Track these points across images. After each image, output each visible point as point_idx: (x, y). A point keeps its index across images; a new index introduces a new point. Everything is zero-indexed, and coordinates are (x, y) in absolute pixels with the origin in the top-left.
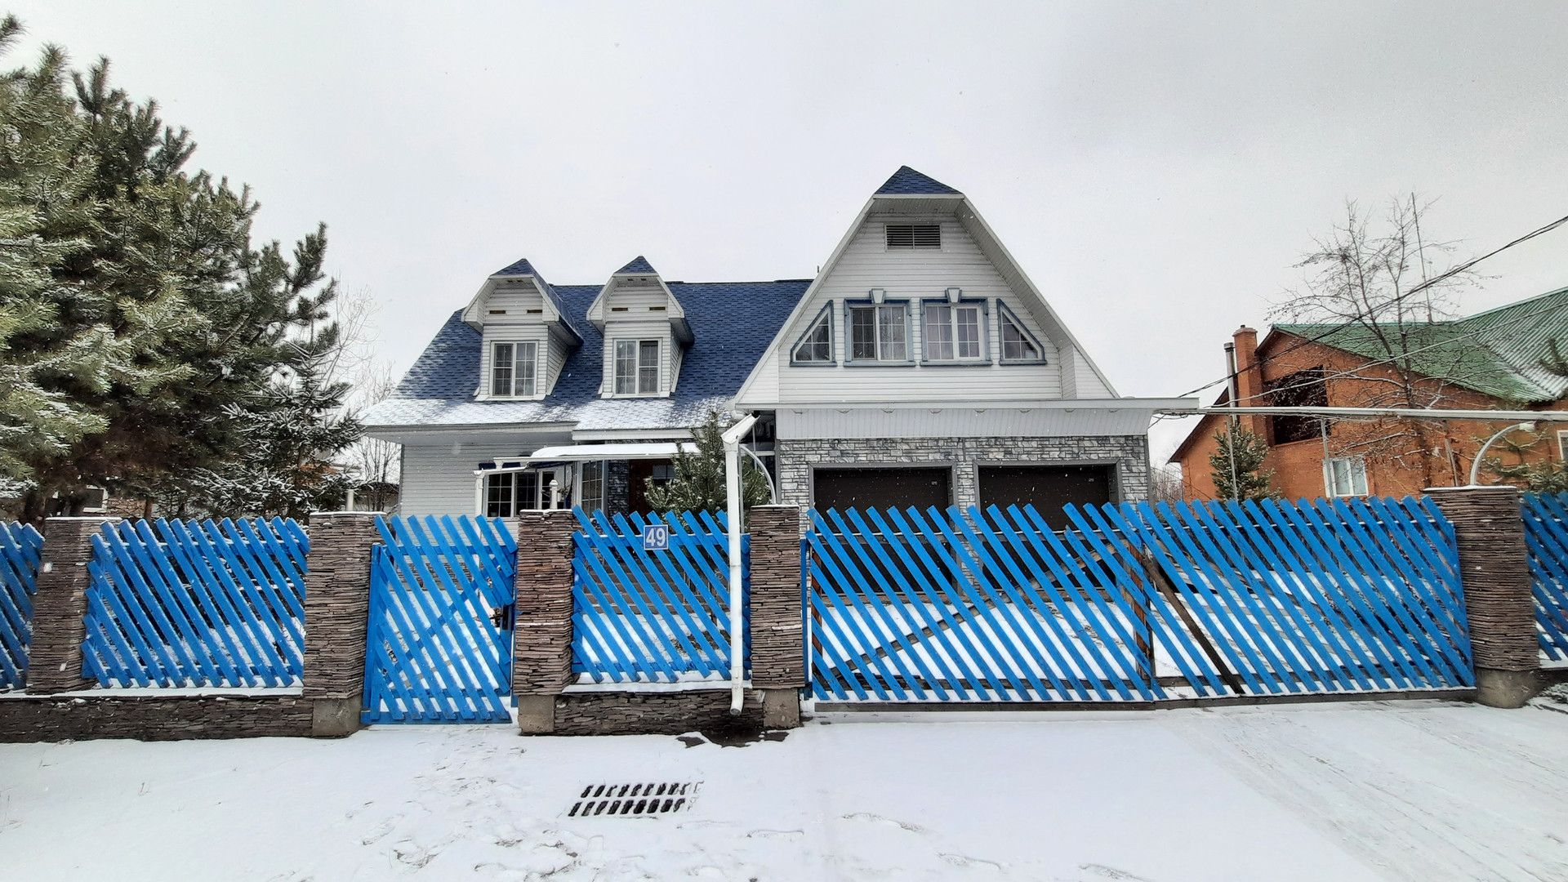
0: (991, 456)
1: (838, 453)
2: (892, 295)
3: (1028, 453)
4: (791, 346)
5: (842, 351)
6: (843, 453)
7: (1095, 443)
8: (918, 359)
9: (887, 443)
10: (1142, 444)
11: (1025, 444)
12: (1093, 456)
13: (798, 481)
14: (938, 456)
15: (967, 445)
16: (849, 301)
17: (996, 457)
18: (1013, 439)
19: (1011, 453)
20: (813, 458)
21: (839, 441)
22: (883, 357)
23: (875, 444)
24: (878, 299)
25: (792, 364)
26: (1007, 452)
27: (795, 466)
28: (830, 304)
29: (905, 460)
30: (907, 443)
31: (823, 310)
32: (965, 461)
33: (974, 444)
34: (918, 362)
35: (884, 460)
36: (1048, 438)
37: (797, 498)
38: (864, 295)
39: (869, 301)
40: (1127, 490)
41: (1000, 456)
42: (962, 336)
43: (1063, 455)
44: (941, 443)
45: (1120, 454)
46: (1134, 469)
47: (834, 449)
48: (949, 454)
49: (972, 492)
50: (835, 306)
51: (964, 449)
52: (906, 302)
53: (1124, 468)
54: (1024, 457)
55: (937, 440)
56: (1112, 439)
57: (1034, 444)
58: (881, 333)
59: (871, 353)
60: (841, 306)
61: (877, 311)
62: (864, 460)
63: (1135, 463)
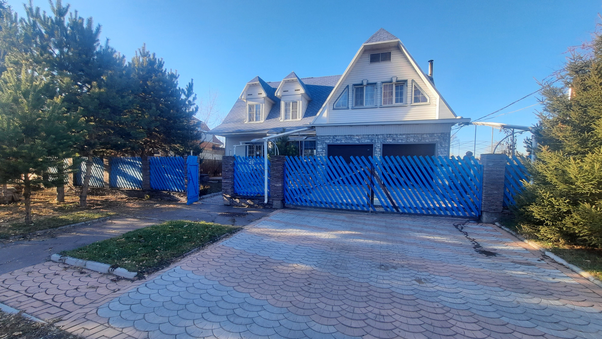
0: (388, 141)
1: (335, 140)
2: (370, 82)
3: (402, 140)
4: (333, 103)
5: (351, 104)
6: (337, 140)
7: (428, 136)
8: (379, 105)
9: (351, 137)
10: (448, 136)
11: (401, 136)
12: (427, 141)
13: (323, 149)
14: (368, 141)
15: (379, 137)
16: (354, 85)
18: (396, 135)
19: (395, 140)
20: (328, 141)
21: (336, 136)
22: (366, 105)
23: (347, 137)
24: (365, 83)
25: (334, 109)
26: (394, 139)
27: (322, 144)
28: (348, 86)
29: (357, 142)
30: (358, 137)
31: (345, 89)
32: (378, 142)
33: (382, 137)
35: (350, 142)
36: (409, 134)
37: (322, 154)
38: (359, 82)
39: (362, 84)
40: (439, 153)
41: (391, 141)
42: (397, 95)
43: (415, 140)
44: (370, 136)
45: (438, 140)
46: (443, 145)
47: (334, 138)
48: (373, 140)
49: (380, 153)
50: (349, 87)
52: (375, 84)
53: (439, 145)
54: (400, 141)
55: (369, 135)
56: (435, 135)
57: (404, 136)
58: (366, 96)
59: (362, 104)
60: (351, 87)
61: (365, 87)
62: (343, 142)
63: (444, 143)
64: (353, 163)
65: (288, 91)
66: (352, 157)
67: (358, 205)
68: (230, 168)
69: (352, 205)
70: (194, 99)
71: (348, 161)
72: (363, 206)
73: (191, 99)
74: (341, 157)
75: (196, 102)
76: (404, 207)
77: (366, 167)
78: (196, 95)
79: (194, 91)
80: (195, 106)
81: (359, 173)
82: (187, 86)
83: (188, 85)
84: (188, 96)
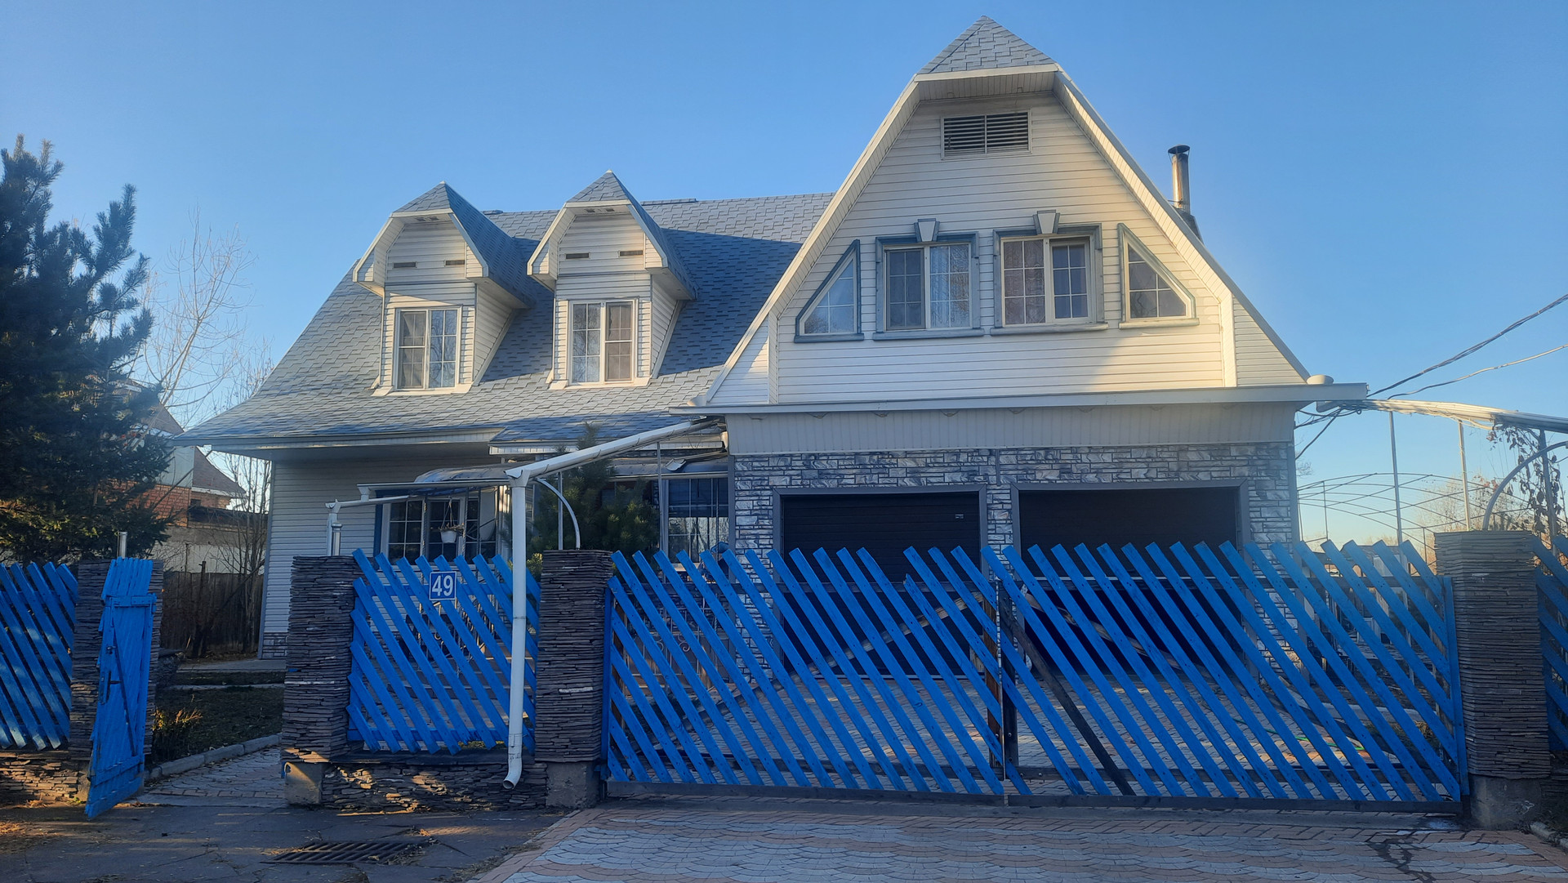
0: (1039, 476)
1: (815, 474)
2: (949, 228)
3: (1098, 472)
4: (796, 313)
5: (872, 317)
6: (822, 474)
7: (1206, 456)
8: (987, 323)
9: (882, 462)
10: (1283, 455)
11: (1092, 458)
12: (1202, 476)
13: (759, 513)
14: (958, 477)
15: (1002, 460)
16: (883, 241)
17: (1047, 477)
18: (1074, 450)
19: (1070, 472)
20: (779, 481)
21: (817, 457)
22: (933, 324)
23: (867, 459)
24: (927, 235)
25: (798, 340)
26: (1065, 470)
27: (754, 492)
28: (855, 246)
29: (909, 482)
30: (914, 459)
31: (844, 256)
32: (999, 483)
33: (1013, 459)
34: (987, 330)
35: (881, 483)
36: (1129, 449)
37: (757, 538)
38: (904, 230)
39: (914, 239)
40: (1258, 527)
41: (1053, 476)
42: (1059, 287)
43: (1153, 474)
44: (963, 457)
45: (1246, 471)
46: (1270, 495)
47: (809, 468)
48: (975, 473)
49: (1008, 529)
50: (863, 249)
51: (998, 466)
52: (970, 237)
53: (1254, 493)
54: (1091, 477)
55: (957, 454)
56: (1234, 452)
57: (1107, 458)
58: (932, 286)
59: (917, 319)
60: (871, 249)
61: (927, 252)
62: (851, 481)
63: (1270, 484)
64: (917, 578)
65: (587, 255)
66: (911, 554)
67: (949, 772)
68: (337, 615)
69: (924, 770)
70: (135, 279)
71: (897, 571)
72: (974, 772)
73: (115, 278)
74: (863, 554)
75: (139, 293)
76: (1151, 772)
77: (975, 594)
78: (143, 260)
79: (133, 243)
80: (137, 312)
81: (948, 621)
82: (102, 217)
83: (107, 215)
84: (103, 264)
